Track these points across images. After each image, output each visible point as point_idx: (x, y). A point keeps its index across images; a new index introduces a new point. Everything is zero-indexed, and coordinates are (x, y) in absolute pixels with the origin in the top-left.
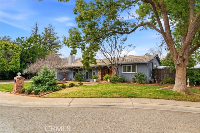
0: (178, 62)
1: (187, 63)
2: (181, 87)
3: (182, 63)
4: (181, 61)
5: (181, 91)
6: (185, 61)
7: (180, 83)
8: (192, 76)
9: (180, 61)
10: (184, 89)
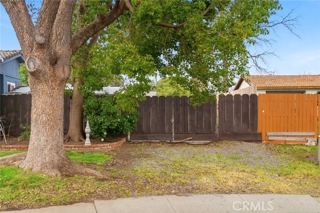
0: (32, 66)
1: (64, 72)
2: (46, 152)
3: (47, 69)
4: (41, 60)
5: (44, 166)
6: (59, 62)
7: (42, 138)
8: (98, 114)
9: (38, 61)
10: (56, 159)
